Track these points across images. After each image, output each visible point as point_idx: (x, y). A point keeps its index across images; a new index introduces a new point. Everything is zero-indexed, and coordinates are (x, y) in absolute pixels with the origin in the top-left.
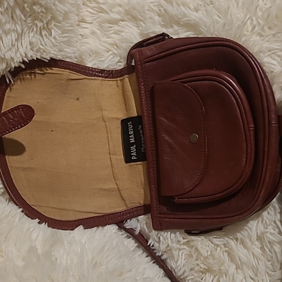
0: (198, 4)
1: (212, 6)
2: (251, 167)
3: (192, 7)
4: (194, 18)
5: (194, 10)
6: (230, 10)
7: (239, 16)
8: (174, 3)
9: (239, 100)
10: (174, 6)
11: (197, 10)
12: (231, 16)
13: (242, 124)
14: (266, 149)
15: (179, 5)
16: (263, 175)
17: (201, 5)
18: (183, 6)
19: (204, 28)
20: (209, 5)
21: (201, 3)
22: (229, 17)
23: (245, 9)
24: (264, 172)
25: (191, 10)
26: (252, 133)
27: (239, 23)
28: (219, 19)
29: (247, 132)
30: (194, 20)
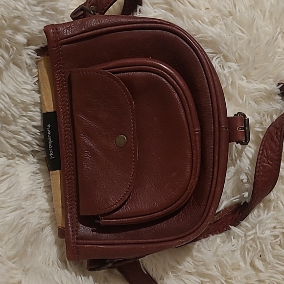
0: (214, 17)
1: (231, 17)
2: (196, 179)
3: (207, 20)
4: (211, 34)
5: (209, 24)
6: (255, 23)
7: (267, 29)
8: (184, 17)
9: (184, 97)
10: (185, 20)
11: (212, 24)
12: (257, 30)
13: (186, 127)
14: (217, 157)
15: (190, 19)
16: (213, 189)
17: (217, 17)
18: (196, 20)
19: (225, 46)
20: (227, 17)
21: (217, 15)
22: (255, 31)
23: (274, 21)
24: (214, 186)
25: (206, 24)
26: (198, 138)
27: (268, 38)
28: (242, 34)
29: (193, 137)
30: (212, 37)
